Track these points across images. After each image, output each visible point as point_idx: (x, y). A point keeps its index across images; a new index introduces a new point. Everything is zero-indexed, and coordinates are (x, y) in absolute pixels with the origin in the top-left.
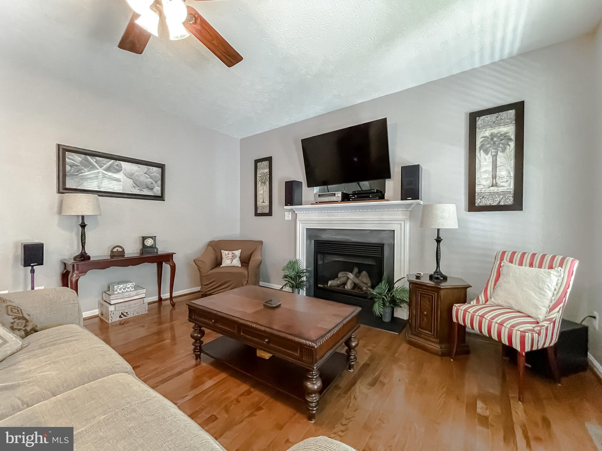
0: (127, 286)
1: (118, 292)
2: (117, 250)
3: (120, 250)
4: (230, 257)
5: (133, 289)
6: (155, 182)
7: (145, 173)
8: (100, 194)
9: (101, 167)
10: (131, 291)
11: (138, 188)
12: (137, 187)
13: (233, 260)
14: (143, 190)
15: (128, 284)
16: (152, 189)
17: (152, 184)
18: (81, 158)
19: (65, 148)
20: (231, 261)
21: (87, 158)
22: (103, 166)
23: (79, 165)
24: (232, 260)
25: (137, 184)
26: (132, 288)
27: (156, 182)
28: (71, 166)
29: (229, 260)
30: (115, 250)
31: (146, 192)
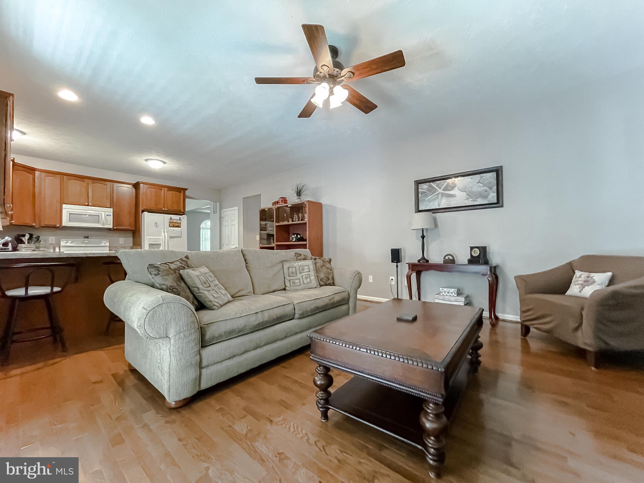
0: (450, 291)
1: (443, 294)
2: (449, 258)
3: (451, 258)
4: (579, 282)
5: (456, 295)
6: (489, 188)
7: (479, 182)
8: (433, 211)
9: (440, 188)
10: (454, 296)
11: (472, 199)
12: (470, 198)
13: (584, 287)
14: (476, 199)
15: (451, 289)
16: (486, 197)
17: (486, 191)
18: (427, 186)
19: (418, 182)
20: (580, 287)
21: (431, 184)
22: (441, 187)
23: (426, 191)
24: (582, 286)
25: (470, 195)
26: (454, 294)
27: (491, 188)
28: (422, 194)
29: (578, 286)
30: (447, 258)
31: (480, 201)
